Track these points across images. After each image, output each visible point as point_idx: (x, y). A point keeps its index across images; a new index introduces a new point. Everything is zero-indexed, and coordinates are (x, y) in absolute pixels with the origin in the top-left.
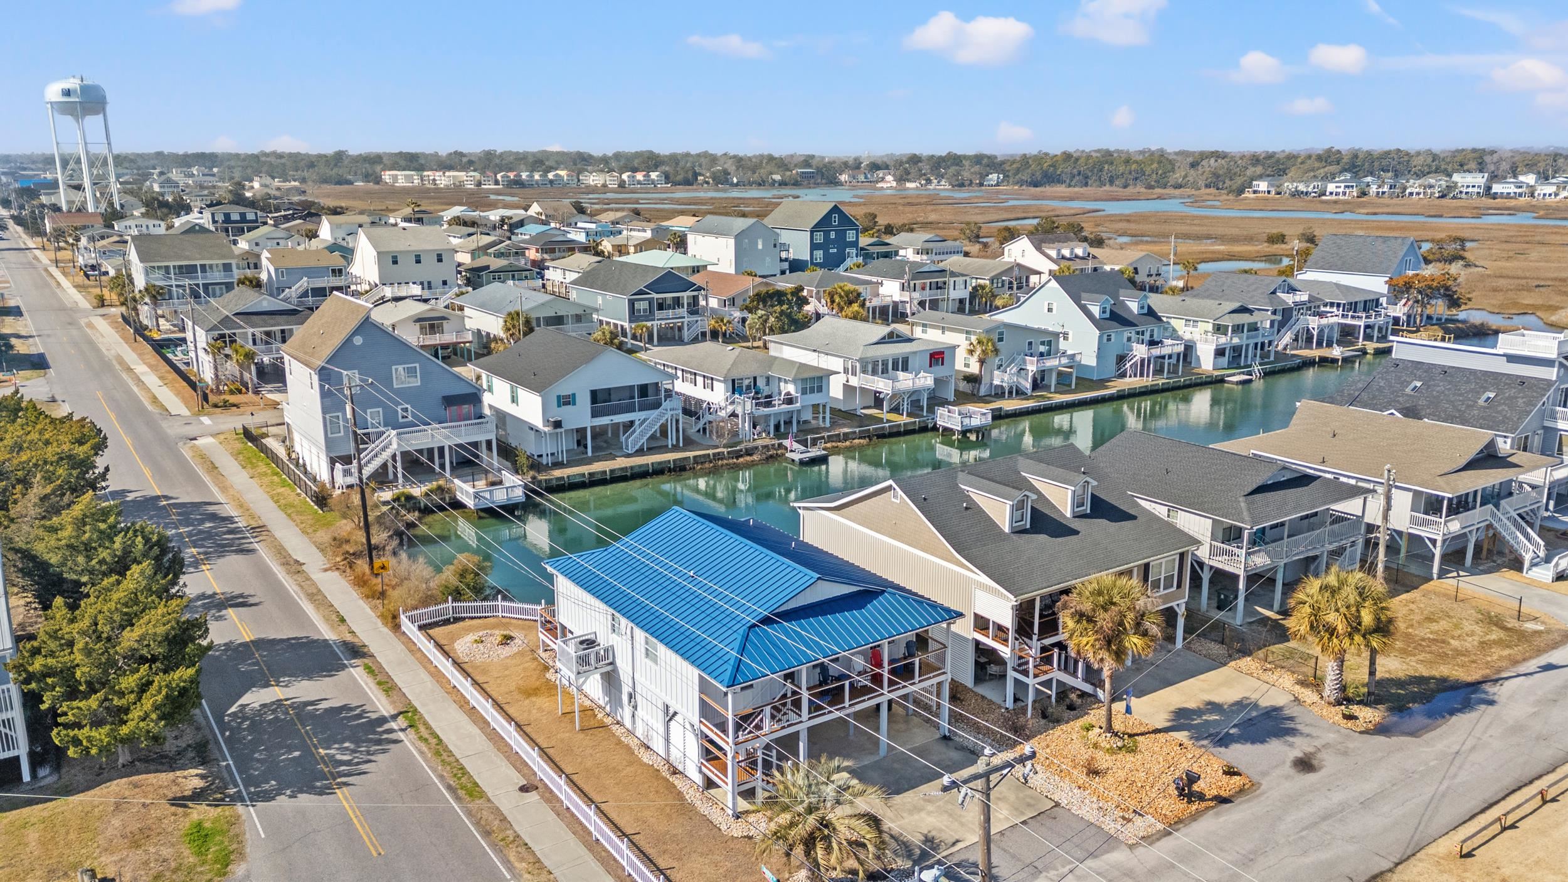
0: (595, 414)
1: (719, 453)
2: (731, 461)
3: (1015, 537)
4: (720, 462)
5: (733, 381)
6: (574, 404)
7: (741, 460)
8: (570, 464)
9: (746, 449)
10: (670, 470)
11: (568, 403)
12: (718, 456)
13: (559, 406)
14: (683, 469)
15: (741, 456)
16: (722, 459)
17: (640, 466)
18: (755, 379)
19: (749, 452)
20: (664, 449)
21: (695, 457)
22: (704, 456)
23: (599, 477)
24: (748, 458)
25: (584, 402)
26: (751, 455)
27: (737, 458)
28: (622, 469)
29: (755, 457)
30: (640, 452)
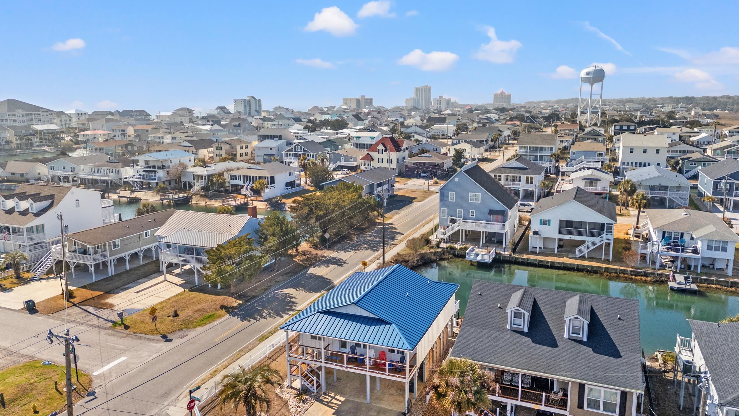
0: (561, 232)
1: (625, 270)
2: (630, 276)
4: (622, 275)
5: (664, 233)
6: (549, 225)
7: (638, 278)
9: (645, 273)
10: (588, 271)
11: (546, 224)
12: (624, 272)
13: (541, 224)
14: (596, 272)
15: (639, 275)
16: (624, 274)
17: (570, 264)
18: (682, 234)
19: (646, 275)
20: (599, 260)
21: (606, 268)
22: (613, 269)
23: (545, 264)
24: (644, 278)
25: (555, 227)
26: (647, 277)
27: (636, 276)
28: (559, 263)
29: (649, 279)
30: (582, 258)
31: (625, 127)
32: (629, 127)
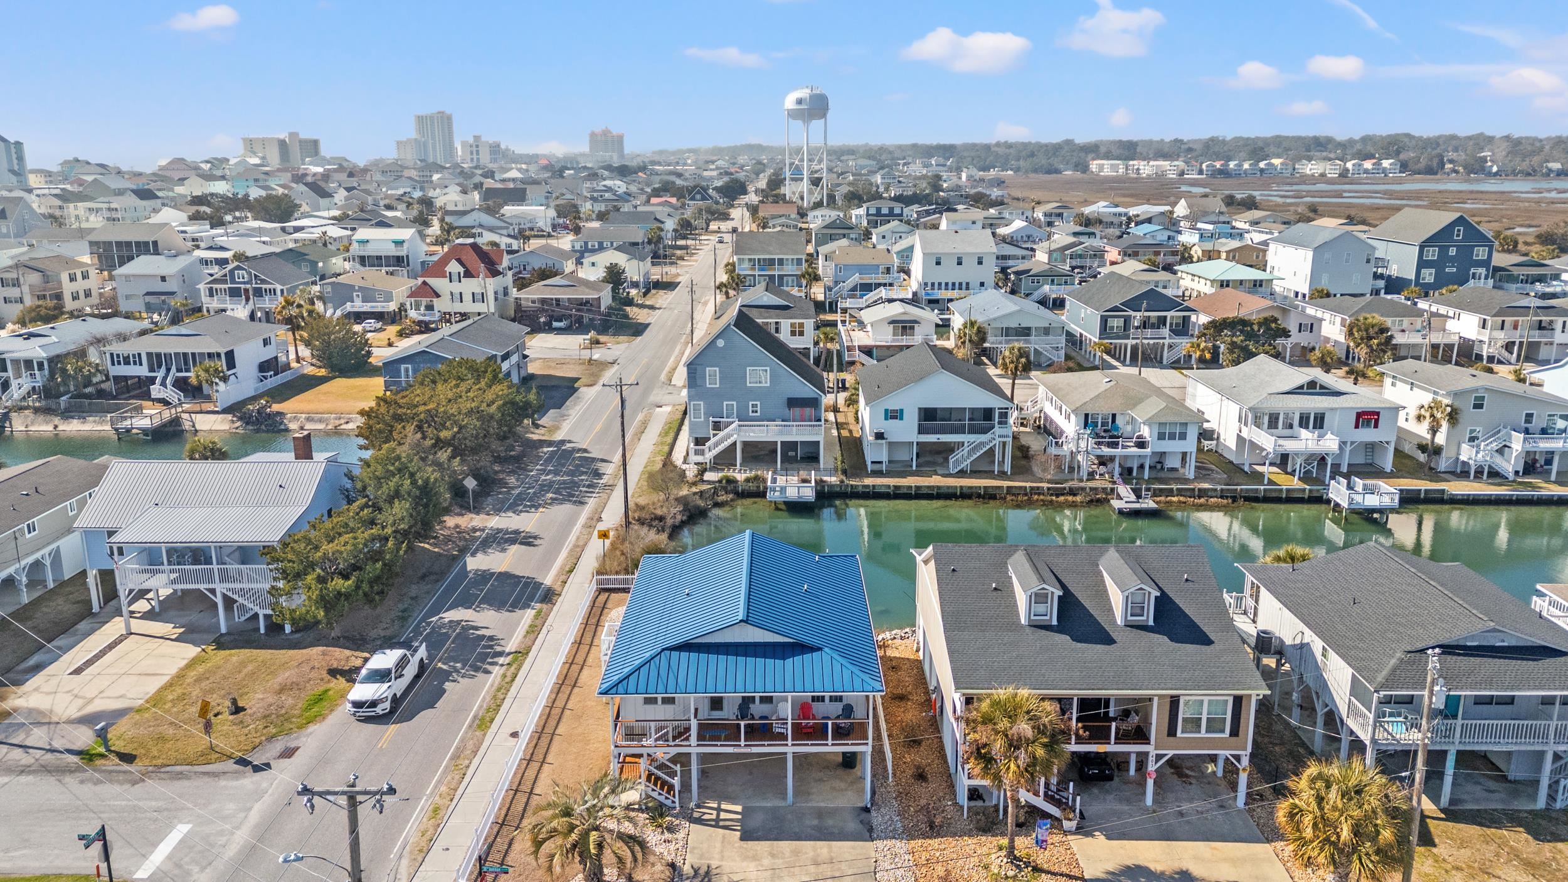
0: (921, 430)
1: (1038, 488)
2: (1049, 498)
3: (1028, 630)
4: (1036, 497)
5: (1087, 416)
6: (901, 419)
7: (1062, 498)
8: (889, 474)
9: (1070, 489)
10: (979, 496)
11: (895, 417)
12: (1037, 491)
13: (886, 419)
14: (993, 497)
15: (1063, 494)
16: (1039, 494)
17: (948, 487)
18: (1114, 416)
19: (1073, 492)
20: (989, 474)
21: (1009, 488)
22: (1020, 488)
23: (905, 491)
24: (1070, 498)
25: (911, 420)
26: (1075, 495)
27: (1057, 496)
28: (928, 487)
29: (1078, 499)
30: (962, 474)
31: (885, 211)
32: (891, 209)
